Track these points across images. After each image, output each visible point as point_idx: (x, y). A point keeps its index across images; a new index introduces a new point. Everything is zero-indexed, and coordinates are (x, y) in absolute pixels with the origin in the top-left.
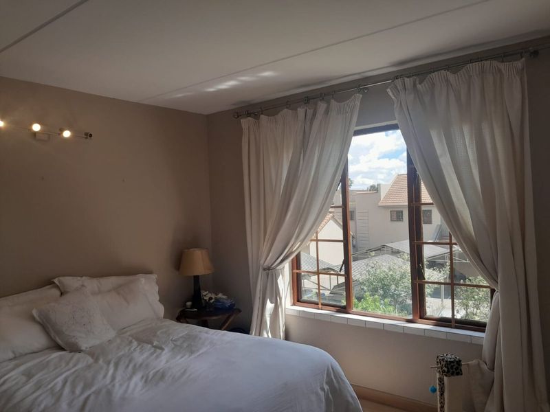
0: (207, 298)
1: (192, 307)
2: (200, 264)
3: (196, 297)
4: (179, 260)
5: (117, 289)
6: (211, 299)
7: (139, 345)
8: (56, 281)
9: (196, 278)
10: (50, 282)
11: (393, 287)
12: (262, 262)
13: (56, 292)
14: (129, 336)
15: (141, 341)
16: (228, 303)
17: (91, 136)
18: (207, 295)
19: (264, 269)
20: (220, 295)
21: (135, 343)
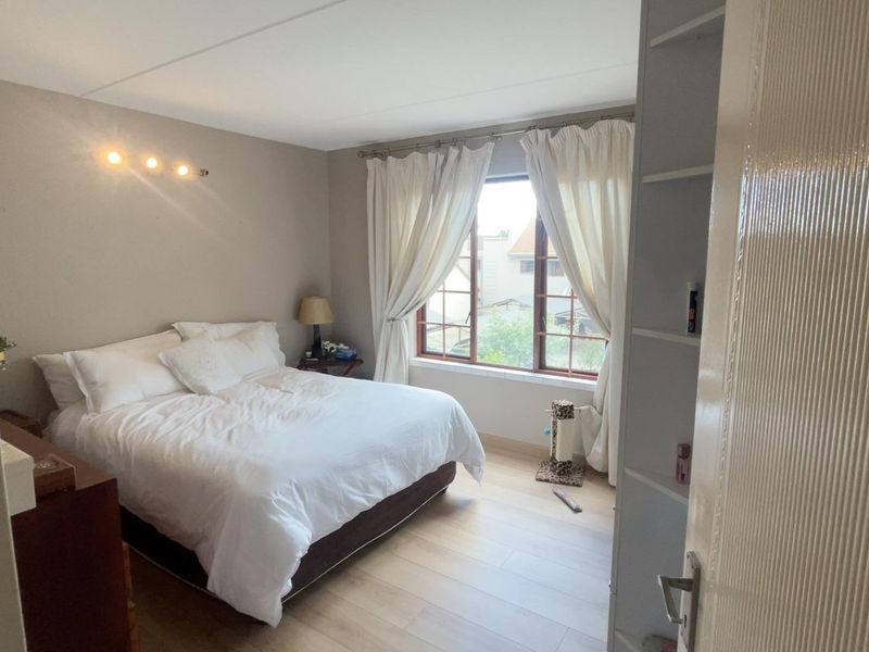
0: (328, 348)
1: (312, 356)
2: (319, 314)
3: (316, 346)
4: (298, 311)
5: (237, 336)
6: (332, 349)
7: (267, 389)
8: (175, 325)
9: (316, 327)
10: (169, 327)
11: (516, 343)
12: (386, 313)
13: (176, 337)
14: (256, 381)
15: (267, 387)
16: (350, 354)
17: (207, 173)
18: (327, 345)
19: (389, 320)
20: (342, 346)
21: (263, 388)
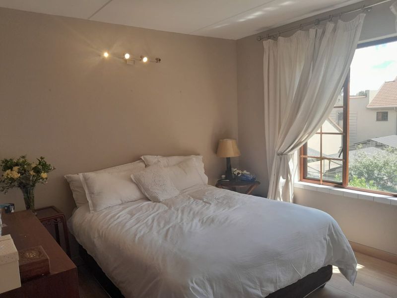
0: (236, 173)
1: (226, 178)
2: (231, 150)
3: (228, 172)
4: (217, 147)
5: (179, 164)
6: (238, 173)
7: (194, 200)
8: (142, 158)
9: (228, 159)
10: (138, 158)
11: (376, 172)
12: (276, 149)
13: (142, 165)
14: (189, 194)
15: (195, 198)
16: (251, 177)
17: (160, 60)
18: (236, 171)
19: (278, 155)
20: (245, 172)
21: (192, 199)
